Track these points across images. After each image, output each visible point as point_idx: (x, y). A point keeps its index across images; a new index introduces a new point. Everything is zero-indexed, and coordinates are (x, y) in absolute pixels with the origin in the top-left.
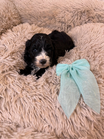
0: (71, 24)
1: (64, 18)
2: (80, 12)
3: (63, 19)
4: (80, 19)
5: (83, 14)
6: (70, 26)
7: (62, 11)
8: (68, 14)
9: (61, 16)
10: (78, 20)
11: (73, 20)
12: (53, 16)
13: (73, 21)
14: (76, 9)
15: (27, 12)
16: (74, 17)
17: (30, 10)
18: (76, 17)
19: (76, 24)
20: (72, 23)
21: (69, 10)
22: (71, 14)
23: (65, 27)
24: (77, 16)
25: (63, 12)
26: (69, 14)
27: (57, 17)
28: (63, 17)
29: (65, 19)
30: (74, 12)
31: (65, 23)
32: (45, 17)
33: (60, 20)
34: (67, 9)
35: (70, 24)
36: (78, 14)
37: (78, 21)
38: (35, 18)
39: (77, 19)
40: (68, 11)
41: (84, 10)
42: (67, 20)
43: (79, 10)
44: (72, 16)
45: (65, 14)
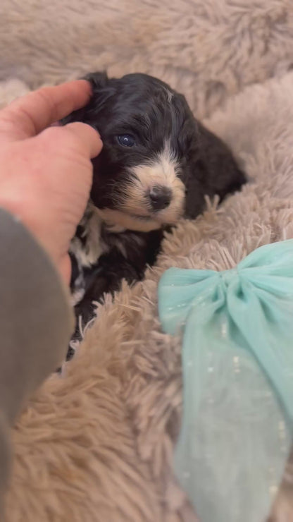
0: (222, 78)
1: (188, 50)
2: (263, 17)
3: (184, 53)
4: (266, 50)
5: (280, 27)
6: (219, 86)
7: (176, 20)
8: (207, 31)
9: (172, 41)
10: (256, 54)
11: (231, 58)
12: (137, 41)
13: (232, 62)
14: (245, 6)
15: (15, 30)
16: (234, 43)
17: (27, 22)
18: (246, 44)
19: (248, 75)
20: (228, 72)
21: (210, 12)
22: (221, 29)
23: (195, 94)
24: (251, 38)
25: (184, 22)
26: (212, 29)
27: (155, 45)
28: (183, 46)
29: (191, 54)
30: (233, 19)
31: (196, 74)
32: (99, 50)
33: (170, 58)
34: (200, 10)
35: (217, 74)
36: (254, 27)
37: (258, 61)
38: (51, 56)
39: (251, 51)
40: (205, 16)
41: (279, 11)
42: (201, 60)
43: (258, 12)
44: (228, 41)
45: (193, 30)
